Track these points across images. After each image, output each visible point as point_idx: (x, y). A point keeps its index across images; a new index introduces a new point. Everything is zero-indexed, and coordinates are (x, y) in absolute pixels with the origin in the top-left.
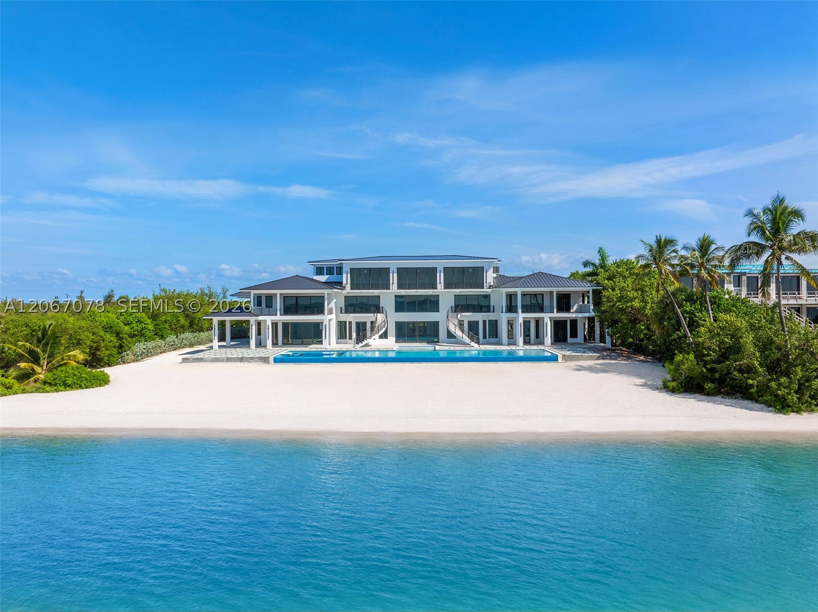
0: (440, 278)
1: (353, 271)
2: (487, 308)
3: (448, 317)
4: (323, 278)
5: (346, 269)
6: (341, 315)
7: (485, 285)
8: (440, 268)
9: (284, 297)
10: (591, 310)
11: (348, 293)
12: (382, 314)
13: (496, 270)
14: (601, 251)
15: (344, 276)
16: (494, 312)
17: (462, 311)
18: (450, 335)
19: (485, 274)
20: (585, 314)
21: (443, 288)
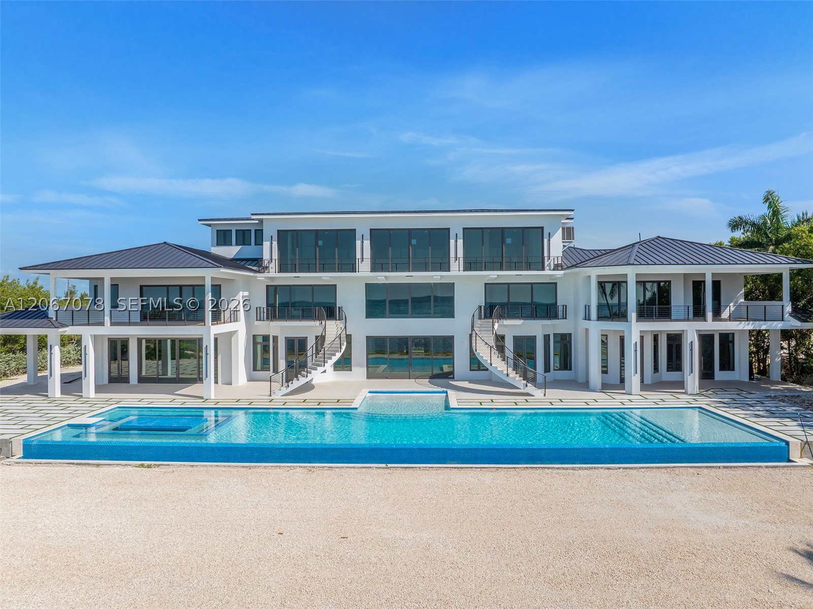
0: (457, 247)
1: (283, 236)
2: (550, 311)
3: (473, 327)
4: (230, 251)
5: (270, 231)
6: (256, 323)
7: (546, 263)
8: (456, 230)
9: (141, 287)
10: (786, 316)
11: (272, 279)
12: (338, 322)
13: (568, 233)
14: (769, 199)
15: (266, 244)
16: (566, 318)
17: (501, 317)
18: (476, 364)
19: (546, 241)
20: (775, 323)
21: (462, 268)
